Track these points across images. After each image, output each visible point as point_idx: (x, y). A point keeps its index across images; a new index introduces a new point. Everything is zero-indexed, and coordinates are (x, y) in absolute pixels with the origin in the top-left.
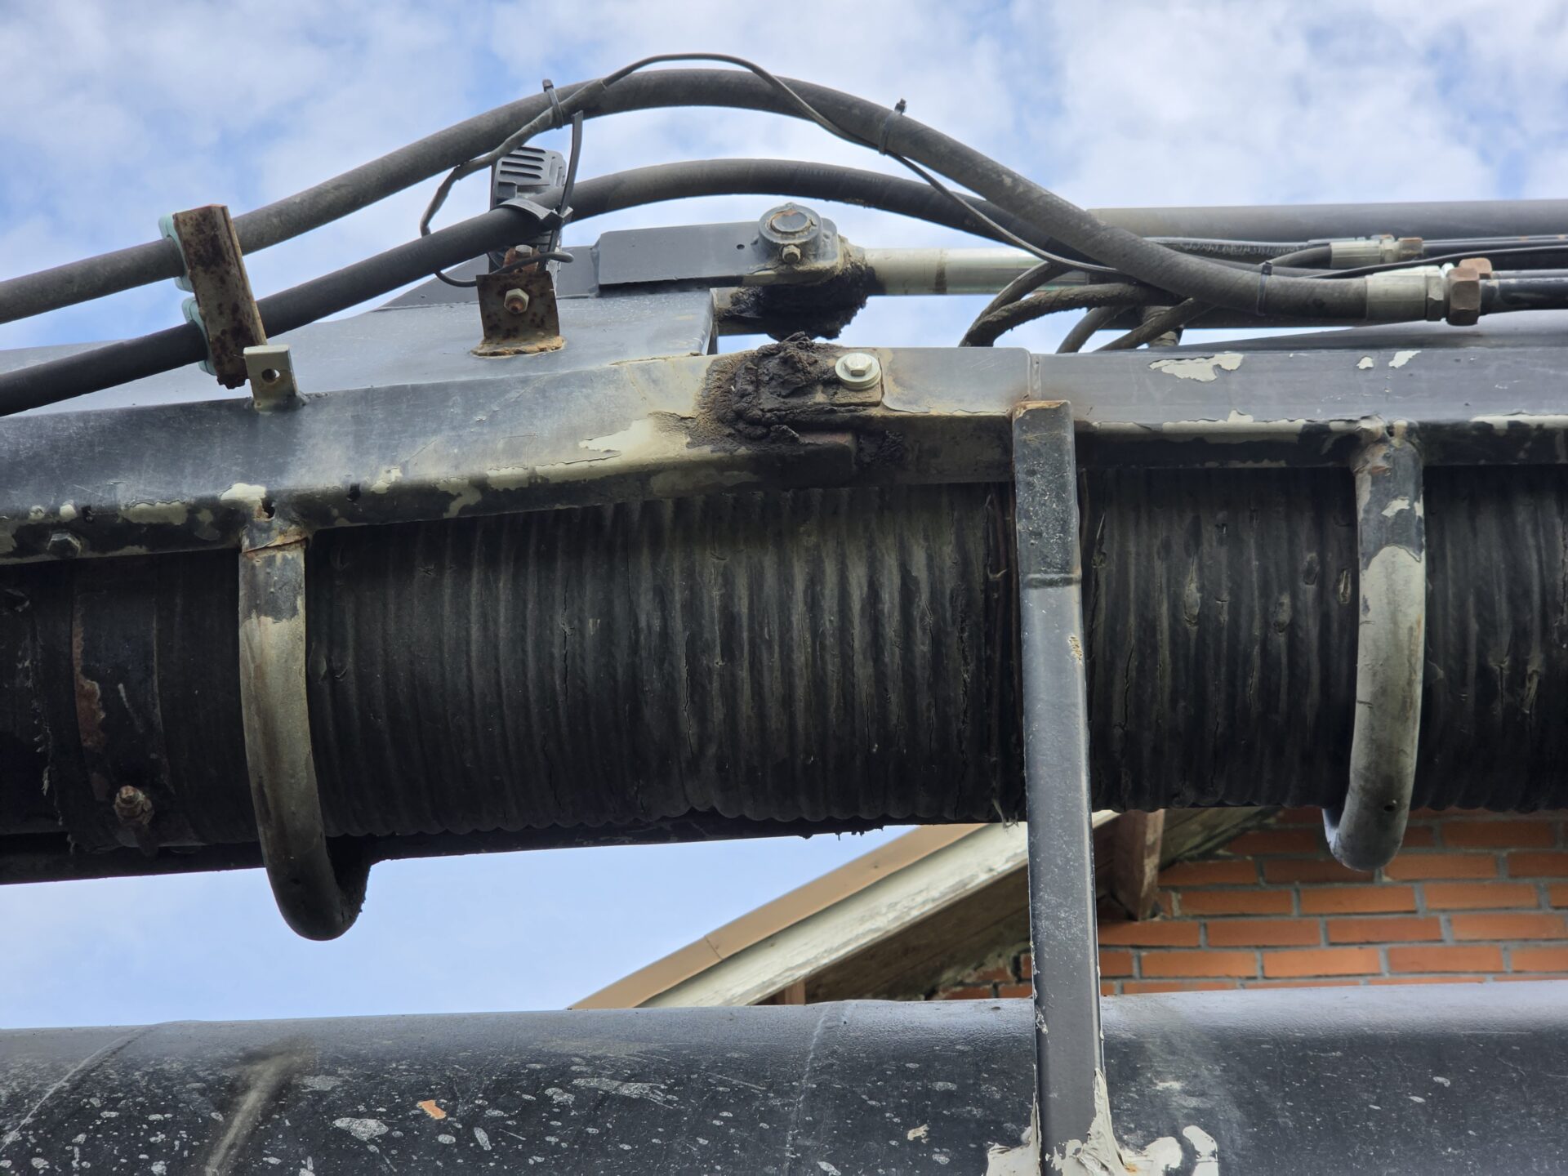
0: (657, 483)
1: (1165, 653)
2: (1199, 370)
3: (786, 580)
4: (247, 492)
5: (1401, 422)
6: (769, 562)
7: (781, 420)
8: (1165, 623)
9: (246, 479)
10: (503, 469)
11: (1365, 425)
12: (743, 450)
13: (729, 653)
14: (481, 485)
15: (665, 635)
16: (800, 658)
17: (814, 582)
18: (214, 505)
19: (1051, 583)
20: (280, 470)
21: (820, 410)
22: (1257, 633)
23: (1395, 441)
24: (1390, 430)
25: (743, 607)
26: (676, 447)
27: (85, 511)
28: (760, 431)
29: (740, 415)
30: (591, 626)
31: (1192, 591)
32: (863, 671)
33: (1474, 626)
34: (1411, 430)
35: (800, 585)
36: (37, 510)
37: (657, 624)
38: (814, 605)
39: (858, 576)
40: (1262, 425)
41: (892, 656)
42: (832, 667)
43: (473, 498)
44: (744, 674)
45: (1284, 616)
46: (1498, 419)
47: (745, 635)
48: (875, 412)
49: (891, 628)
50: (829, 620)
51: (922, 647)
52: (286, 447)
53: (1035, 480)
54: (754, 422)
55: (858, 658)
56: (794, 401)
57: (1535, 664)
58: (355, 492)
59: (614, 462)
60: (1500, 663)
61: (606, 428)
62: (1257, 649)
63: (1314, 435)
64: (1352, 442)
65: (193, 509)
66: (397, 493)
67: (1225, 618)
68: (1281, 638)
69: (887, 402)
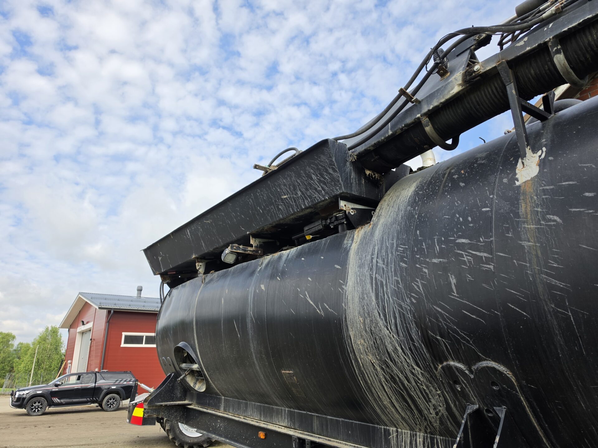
0: (460, 93)
1: (532, 80)
2: (522, 43)
3: (481, 94)
4: (419, 115)
5: (551, 37)
6: (479, 93)
7: (470, 80)
8: (531, 77)
9: (418, 114)
10: (443, 100)
11: (546, 40)
12: (468, 85)
13: (479, 105)
14: (441, 103)
15: (471, 107)
16: (487, 102)
17: (485, 93)
18: (416, 118)
19: (509, 84)
20: (421, 111)
21: (474, 76)
22: (544, 72)
23: (551, 40)
24: (550, 39)
25: (478, 100)
26: (460, 88)
27: (405, 125)
28: (468, 82)
29: (466, 81)
30: (462, 110)
31: (532, 72)
32: (496, 100)
33: (576, 56)
34: (553, 38)
35: (483, 94)
36: (401, 127)
37: (469, 106)
38: (486, 96)
39: (490, 90)
40: (531, 48)
41: (498, 96)
42: (492, 101)
43: (441, 104)
44: (482, 107)
45: (547, 68)
46: (566, 29)
47: (480, 103)
48: (481, 73)
49: (496, 94)
50: (488, 96)
51: (501, 94)
52: (421, 108)
53: (502, 73)
54: (467, 81)
55: (494, 99)
56: (471, 76)
57: (588, 56)
58: (429, 110)
59: (454, 93)
60: (582, 59)
61: (452, 89)
62: (545, 74)
63: (540, 45)
64: (546, 43)
65: (414, 120)
66: (433, 108)
67: (539, 73)
68: (548, 71)
69: (482, 71)
